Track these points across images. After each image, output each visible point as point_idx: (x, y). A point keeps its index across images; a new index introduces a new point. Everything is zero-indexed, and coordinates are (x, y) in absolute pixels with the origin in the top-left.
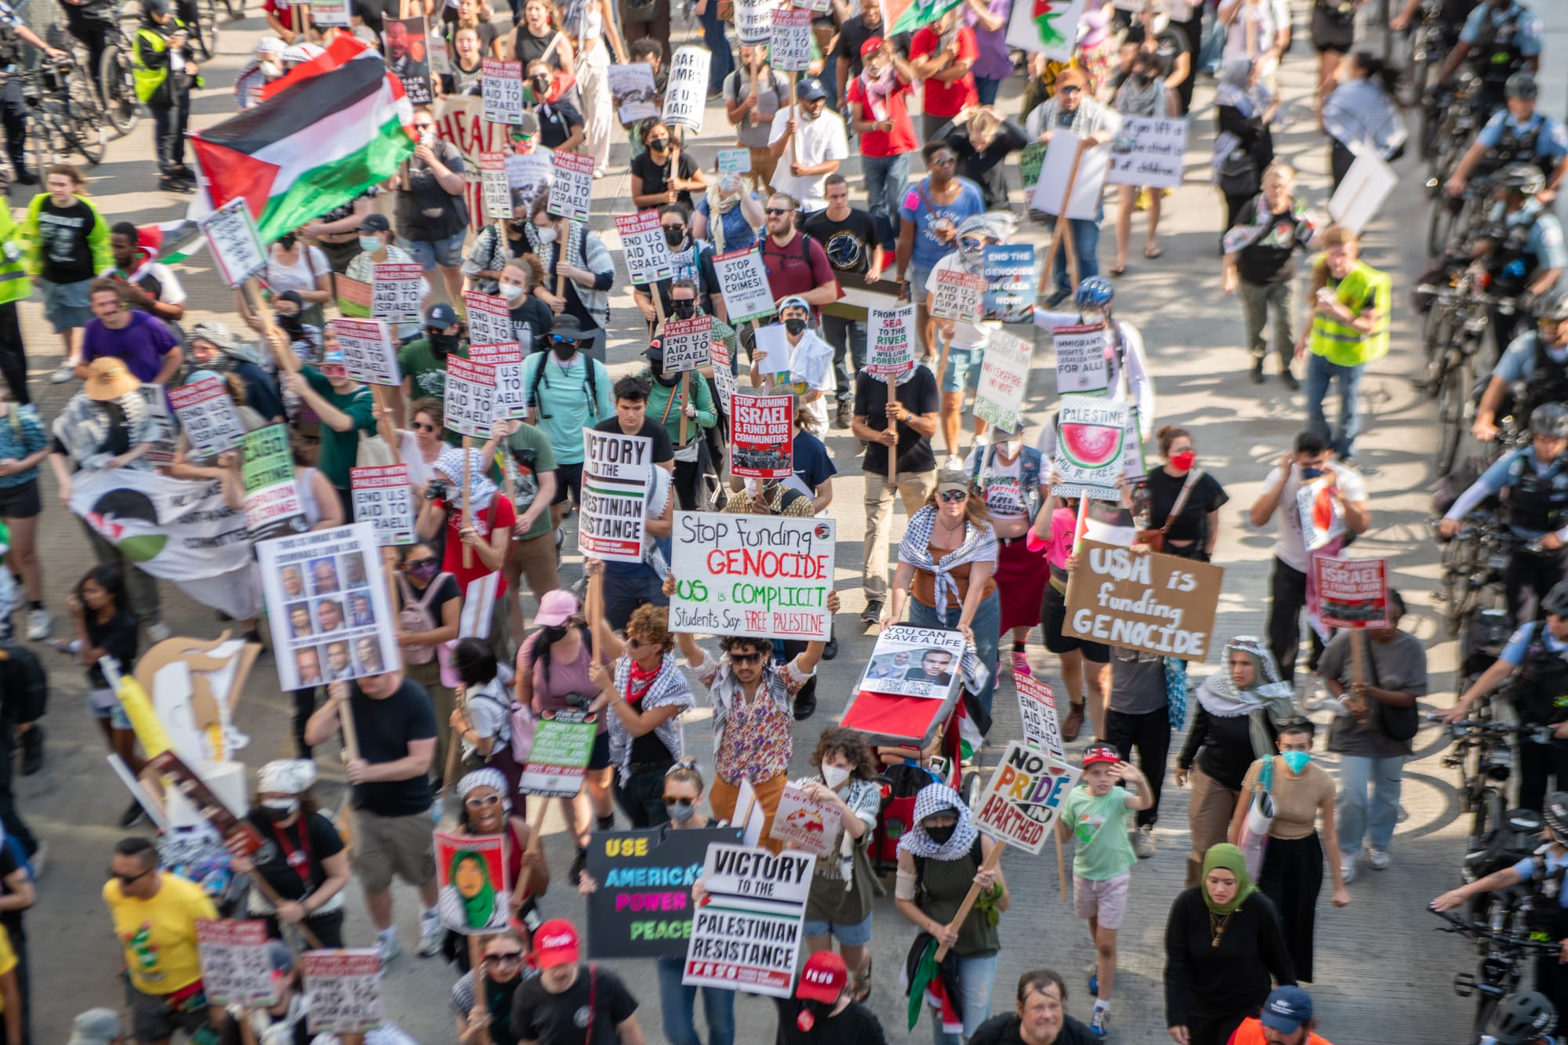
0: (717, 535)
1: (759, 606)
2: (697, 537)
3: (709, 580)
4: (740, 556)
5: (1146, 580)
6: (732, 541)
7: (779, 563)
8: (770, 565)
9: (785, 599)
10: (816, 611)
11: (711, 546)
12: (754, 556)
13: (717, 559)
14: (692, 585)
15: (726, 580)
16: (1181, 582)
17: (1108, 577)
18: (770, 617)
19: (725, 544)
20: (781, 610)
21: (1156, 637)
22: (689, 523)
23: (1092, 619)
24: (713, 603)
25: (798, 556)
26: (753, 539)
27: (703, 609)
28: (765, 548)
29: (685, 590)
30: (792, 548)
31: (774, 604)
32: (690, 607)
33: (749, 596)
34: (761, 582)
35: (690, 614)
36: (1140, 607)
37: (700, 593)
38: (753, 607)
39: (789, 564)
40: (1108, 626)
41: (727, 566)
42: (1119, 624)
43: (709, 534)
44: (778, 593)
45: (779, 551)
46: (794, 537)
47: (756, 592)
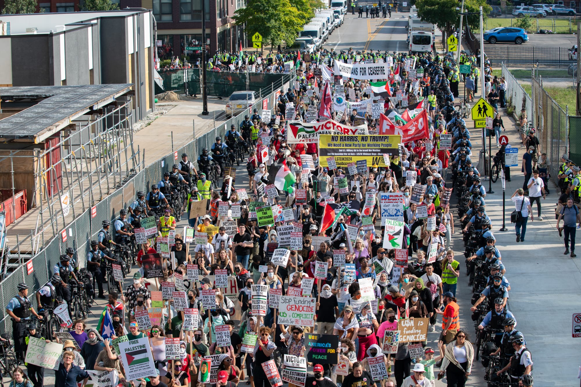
0: (289, 301)
1: (298, 318)
2: (285, 302)
3: (287, 312)
4: (294, 306)
5: (413, 325)
6: (292, 303)
7: (303, 308)
8: (301, 309)
9: (304, 317)
10: (310, 319)
11: (288, 304)
12: (297, 306)
13: (289, 307)
14: (283, 313)
15: (291, 312)
16: (420, 323)
17: (406, 327)
18: (300, 321)
19: (291, 303)
20: (303, 319)
21: (416, 338)
22: (283, 299)
23: (402, 337)
24: (288, 318)
25: (307, 307)
26: (297, 302)
27: (286, 319)
28: (300, 304)
29: (282, 314)
30: (306, 305)
31: (301, 318)
32: (282, 318)
33: (296, 316)
34: (299, 313)
35: (283, 320)
36: (412, 332)
37: (285, 315)
38: (297, 318)
39: (305, 309)
40: (406, 338)
41: (291, 309)
42: (408, 336)
43: (287, 301)
44: (302, 315)
45: (303, 305)
46: (306, 302)
47: (298, 315)
